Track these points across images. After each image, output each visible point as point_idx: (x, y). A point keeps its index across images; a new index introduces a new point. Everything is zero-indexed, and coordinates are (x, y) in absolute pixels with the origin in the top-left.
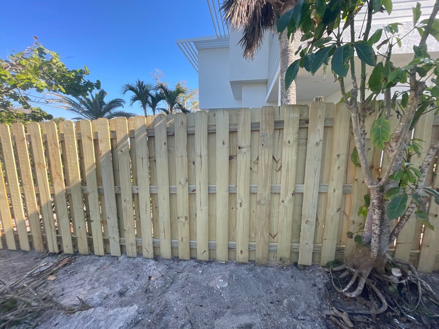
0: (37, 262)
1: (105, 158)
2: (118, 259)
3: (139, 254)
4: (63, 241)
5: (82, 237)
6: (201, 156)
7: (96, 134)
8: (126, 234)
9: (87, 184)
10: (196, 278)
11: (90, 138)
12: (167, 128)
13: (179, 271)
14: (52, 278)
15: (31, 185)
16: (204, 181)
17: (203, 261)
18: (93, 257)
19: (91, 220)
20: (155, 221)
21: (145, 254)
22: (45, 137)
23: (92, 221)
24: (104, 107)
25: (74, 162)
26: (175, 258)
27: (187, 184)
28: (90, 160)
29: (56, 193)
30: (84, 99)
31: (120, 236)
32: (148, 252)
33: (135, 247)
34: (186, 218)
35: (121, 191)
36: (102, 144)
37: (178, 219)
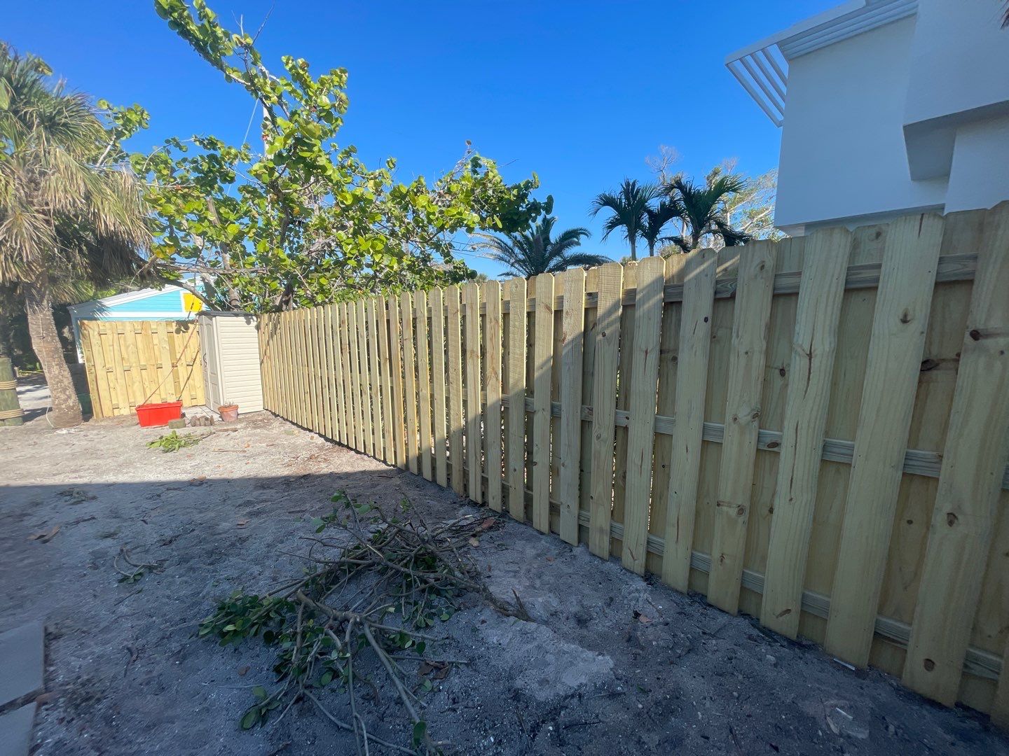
0: (455, 509)
1: (570, 347)
2: (571, 551)
3: (615, 556)
4: (490, 486)
5: (517, 488)
6: (810, 356)
7: (560, 300)
8: (592, 506)
9: (535, 394)
10: (756, 667)
11: (549, 308)
12: (717, 282)
13: (708, 631)
14: (474, 542)
15: (458, 385)
16: (812, 425)
17: (777, 634)
18: (530, 531)
19: (534, 460)
20: (659, 495)
21: (627, 559)
22: (484, 306)
23: (536, 463)
24: (549, 248)
25: (518, 352)
26: (697, 597)
27: (756, 424)
28: (544, 350)
29: (489, 403)
30: (519, 238)
31: (581, 506)
32: (634, 557)
33: (606, 539)
34: (741, 510)
35: (594, 415)
36: (569, 319)
37: (718, 505)
